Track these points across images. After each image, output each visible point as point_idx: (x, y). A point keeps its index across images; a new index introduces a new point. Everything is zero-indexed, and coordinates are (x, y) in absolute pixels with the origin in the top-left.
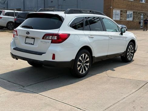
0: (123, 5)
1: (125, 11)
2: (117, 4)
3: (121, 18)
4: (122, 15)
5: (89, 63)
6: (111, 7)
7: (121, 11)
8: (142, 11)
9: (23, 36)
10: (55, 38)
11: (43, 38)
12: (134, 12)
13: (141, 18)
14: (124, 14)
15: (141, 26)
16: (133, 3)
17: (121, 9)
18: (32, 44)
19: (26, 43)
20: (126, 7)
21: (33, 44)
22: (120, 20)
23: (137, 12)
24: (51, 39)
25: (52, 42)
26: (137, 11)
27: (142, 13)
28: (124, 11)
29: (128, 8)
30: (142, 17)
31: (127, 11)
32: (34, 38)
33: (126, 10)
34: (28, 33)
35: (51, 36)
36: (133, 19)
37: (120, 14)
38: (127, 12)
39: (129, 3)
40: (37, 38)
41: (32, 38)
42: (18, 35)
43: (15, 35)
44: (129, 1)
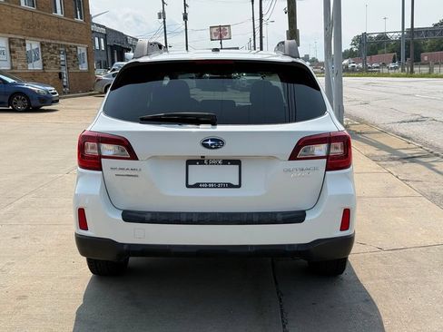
0: (13, 23)
1: (20, 39)
3: (15, 63)
4: (14, 52)
7: (11, 42)
8: (61, 40)
11: (293, 157)
12: (42, 45)
13: (62, 63)
14: (19, 50)
15: (65, 87)
16: (37, 15)
17: (13, 36)
18: (230, 186)
20: (20, 27)
21: (237, 184)
22: (12, 68)
23: (50, 44)
25: (329, 168)
26: (49, 41)
27: (62, 46)
28: (18, 42)
29: (27, 32)
30: (62, 58)
31: (27, 41)
32: (237, 162)
33: (23, 38)
35: (325, 145)
36: (44, 65)
37: (8, 50)
38: (25, 45)
39: (28, 16)
40: (255, 159)
41: (225, 162)
42: (137, 159)
43: (103, 160)
44: (25, 10)
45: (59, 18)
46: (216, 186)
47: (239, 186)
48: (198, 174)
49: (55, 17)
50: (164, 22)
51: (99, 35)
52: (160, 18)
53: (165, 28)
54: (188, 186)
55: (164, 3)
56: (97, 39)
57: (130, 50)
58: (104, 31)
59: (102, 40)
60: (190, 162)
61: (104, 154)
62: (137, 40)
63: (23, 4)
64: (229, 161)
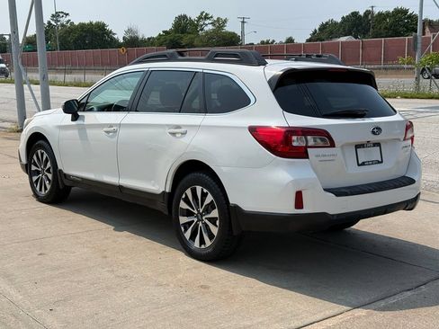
34: (377, 130)
41: (374, 145)
46: (372, 163)
47: (382, 162)
48: (364, 155)
54: (359, 165)
61: (309, 145)
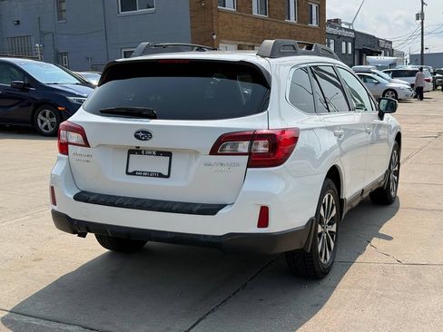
0: (243, 31)
1: (250, 46)
2: (226, 27)
5: (335, 225)
6: (215, 37)
7: (240, 48)
9: (117, 148)
10: (262, 147)
11: (214, 152)
16: (268, 23)
17: (240, 43)
18: (161, 175)
19: (134, 173)
20: (250, 34)
21: (167, 174)
24: (246, 151)
25: (250, 165)
28: (247, 48)
29: (257, 39)
32: (168, 154)
33: (252, 44)
34: (144, 135)
35: (246, 143)
39: (259, 24)
40: (183, 151)
41: (159, 153)
42: (89, 146)
43: (69, 146)
44: (256, 18)
45: (291, 24)
46: (149, 174)
47: (168, 176)
49: (287, 23)
50: (422, 23)
51: (346, 39)
52: (418, 19)
53: (422, 29)
54: (128, 173)
55: (423, 3)
56: (344, 44)
57: (380, 53)
58: (352, 35)
59: (350, 44)
60: (131, 152)
61: (70, 141)
62: (391, 43)
63: (255, 13)
64: (162, 152)
